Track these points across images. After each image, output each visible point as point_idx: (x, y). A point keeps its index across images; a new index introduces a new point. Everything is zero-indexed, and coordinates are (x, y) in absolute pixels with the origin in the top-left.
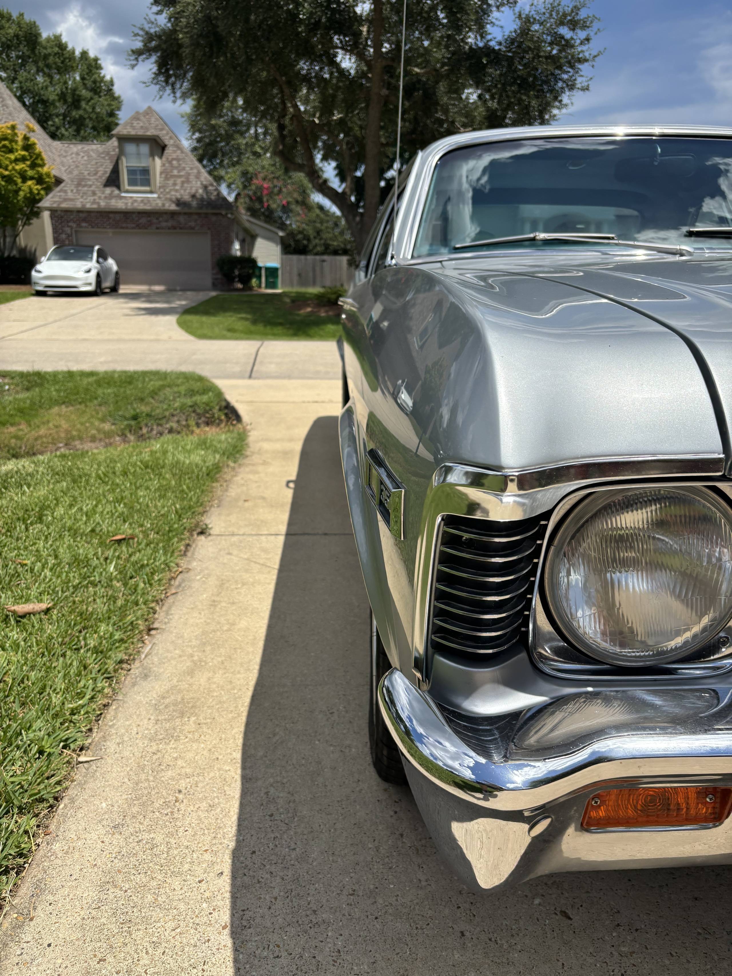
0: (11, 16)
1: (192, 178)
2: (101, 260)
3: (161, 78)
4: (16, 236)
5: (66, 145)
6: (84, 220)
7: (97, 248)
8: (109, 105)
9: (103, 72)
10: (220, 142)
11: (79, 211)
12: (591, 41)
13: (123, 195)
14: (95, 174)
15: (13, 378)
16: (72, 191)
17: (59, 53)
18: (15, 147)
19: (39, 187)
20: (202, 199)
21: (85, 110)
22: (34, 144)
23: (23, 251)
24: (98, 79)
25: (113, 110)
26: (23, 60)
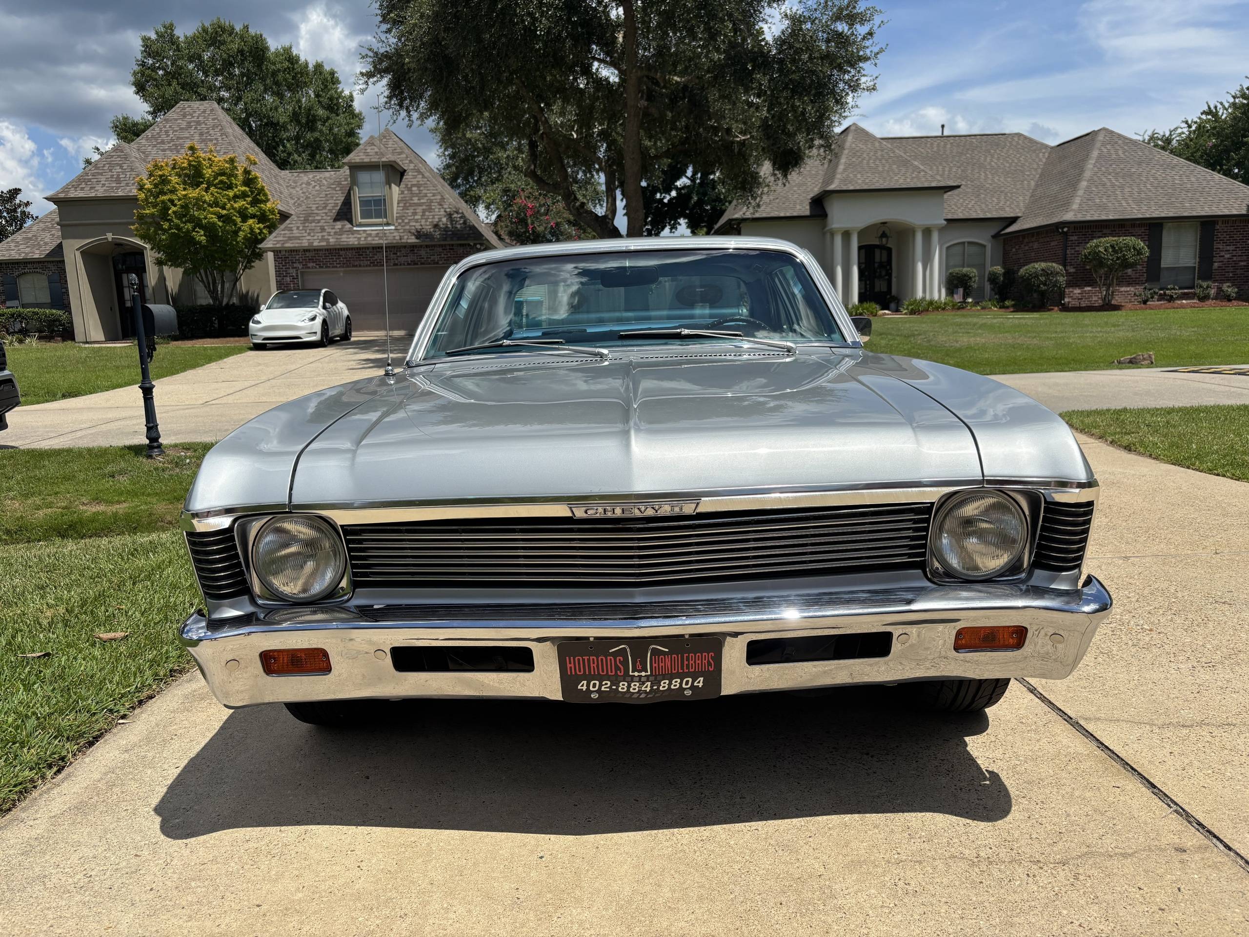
0: (233, 29)
1: (435, 205)
2: (328, 305)
3: (394, 101)
4: (237, 280)
5: (296, 174)
6: (311, 260)
7: (323, 291)
8: (348, 124)
9: (340, 87)
10: (478, 156)
11: (306, 251)
12: (874, 35)
13: (355, 229)
14: (325, 208)
15: (195, 451)
16: (298, 228)
17: (289, 68)
18: (234, 182)
19: (261, 226)
20: (446, 229)
21: (321, 131)
22: (256, 178)
23: (244, 297)
24: (336, 96)
25: (352, 129)
26: (248, 78)
